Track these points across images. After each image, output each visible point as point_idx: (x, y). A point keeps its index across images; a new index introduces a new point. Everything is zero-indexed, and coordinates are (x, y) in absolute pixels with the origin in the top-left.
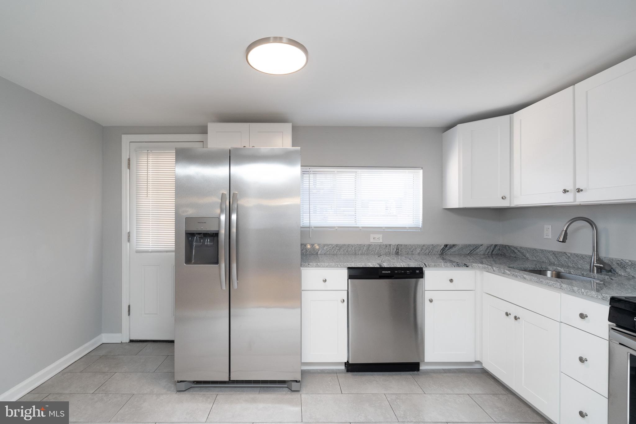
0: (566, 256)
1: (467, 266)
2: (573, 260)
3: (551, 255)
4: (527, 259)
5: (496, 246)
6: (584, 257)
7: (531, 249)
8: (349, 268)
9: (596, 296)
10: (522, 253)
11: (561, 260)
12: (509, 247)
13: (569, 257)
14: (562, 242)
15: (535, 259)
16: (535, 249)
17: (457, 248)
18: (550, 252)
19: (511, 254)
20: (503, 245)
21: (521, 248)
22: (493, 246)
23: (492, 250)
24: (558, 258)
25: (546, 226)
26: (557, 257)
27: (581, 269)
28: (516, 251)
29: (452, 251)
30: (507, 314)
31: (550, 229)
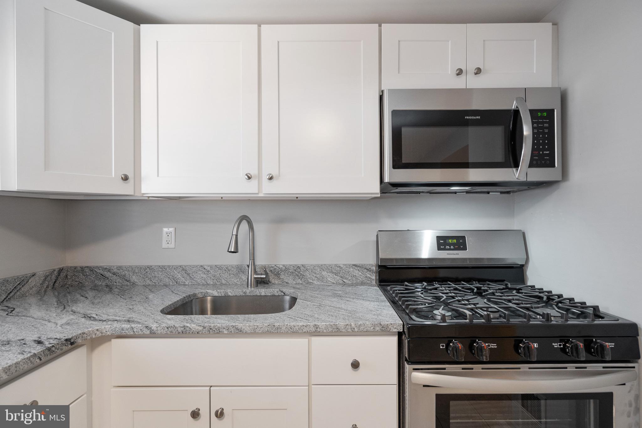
0: (204, 270)
2: (214, 275)
3: (178, 273)
4: (134, 285)
5: (61, 270)
6: (229, 268)
7: (140, 268)
9: (372, 328)
10: (123, 277)
11: (196, 277)
12: (91, 269)
15: (148, 282)
16: (150, 267)
18: (176, 268)
19: (96, 282)
21: (120, 268)
22: (56, 272)
23: (54, 281)
24: (191, 275)
25: (165, 230)
26: (188, 274)
27: (226, 284)
28: (108, 274)
31: (173, 234)
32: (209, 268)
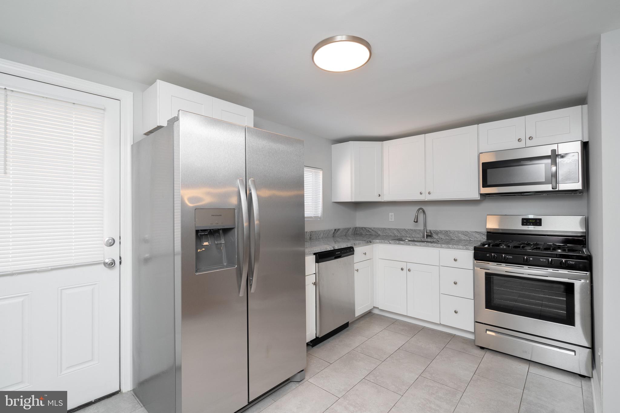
0: (405, 231)
1: (371, 242)
2: (410, 233)
3: (395, 231)
4: (379, 235)
6: (416, 230)
7: (381, 229)
8: (314, 254)
9: (462, 248)
10: (375, 232)
12: (365, 228)
13: (407, 231)
14: (416, 222)
16: (385, 228)
17: (340, 231)
19: (367, 233)
20: (360, 227)
21: (374, 228)
23: (354, 231)
25: (390, 214)
26: (399, 232)
28: (370, 230)
29: (338, 233)
30: (402, 269)
31: (393, 215)
32: (407, 230)
